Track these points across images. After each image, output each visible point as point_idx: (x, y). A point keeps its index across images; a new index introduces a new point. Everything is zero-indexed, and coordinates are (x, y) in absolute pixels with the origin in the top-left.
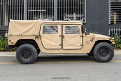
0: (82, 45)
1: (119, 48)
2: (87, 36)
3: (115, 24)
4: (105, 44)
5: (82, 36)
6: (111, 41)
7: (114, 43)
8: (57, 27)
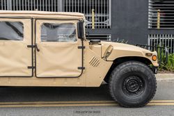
0: (83, 68)
1: (165, 68)
2: (95, 46)
3: (158, 27)
4: (136, 66)
5: (83, 48)
6: (150, 58)
7: (156, 64)
8: (21, 23)
